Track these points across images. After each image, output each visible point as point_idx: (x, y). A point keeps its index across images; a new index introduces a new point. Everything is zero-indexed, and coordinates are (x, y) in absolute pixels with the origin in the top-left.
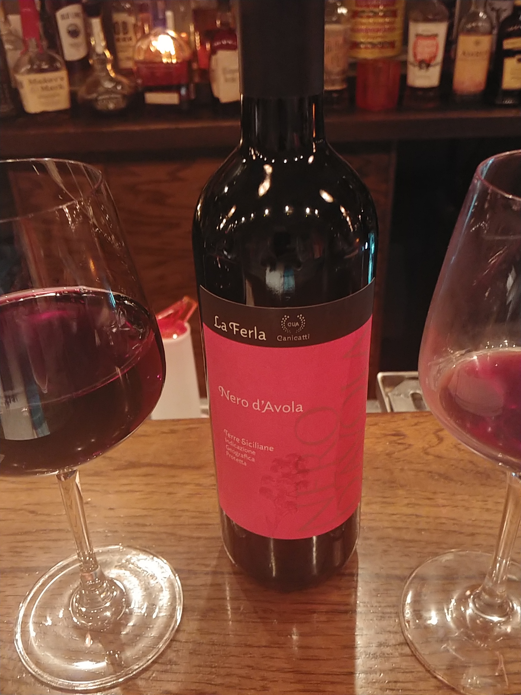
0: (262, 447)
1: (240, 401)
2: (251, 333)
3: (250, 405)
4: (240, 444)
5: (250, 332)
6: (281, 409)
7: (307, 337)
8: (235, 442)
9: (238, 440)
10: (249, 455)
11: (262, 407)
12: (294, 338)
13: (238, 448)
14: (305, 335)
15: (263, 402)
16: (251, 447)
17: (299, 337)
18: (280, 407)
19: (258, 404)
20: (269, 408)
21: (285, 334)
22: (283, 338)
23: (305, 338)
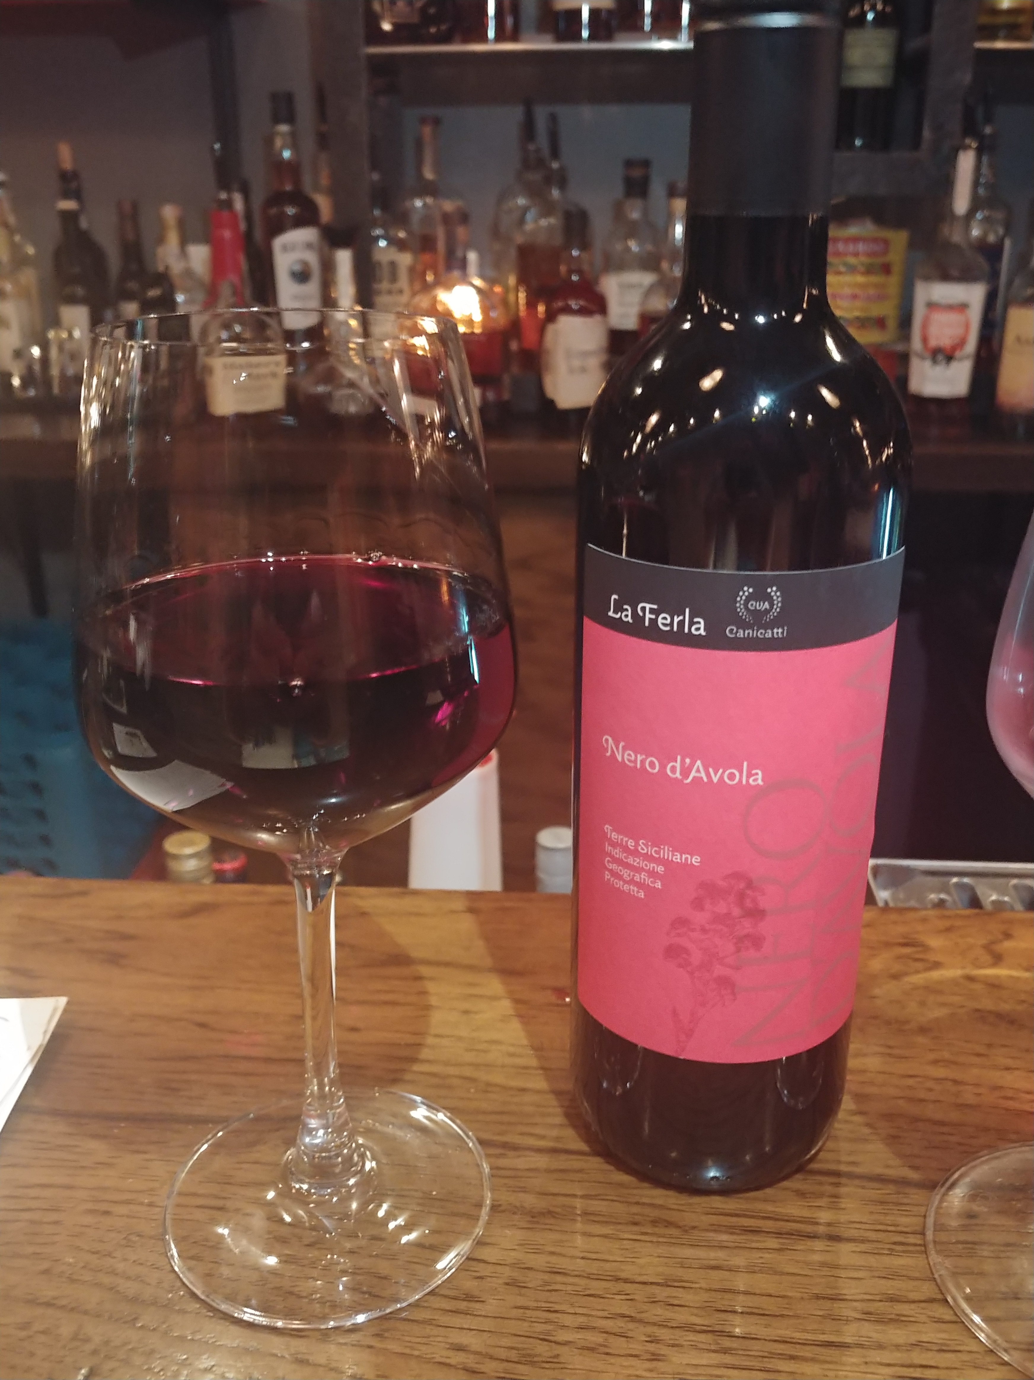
0: (679, 856)
1: (643, 762)
2: (679, 623)
3: (663, 767)
4: (635, 853)
5: (676, 620)
6: (721, 778)
7: (783, 633)
8: (626, 849)
9: (631, 843)
10: (652, 874)
11: (686, 772)
12: (757, 632)
13: (630, 860)
14: (778, 628)
15: (688, 761)
16: (657, 856)
17: (768, 631)
18: (721, 771)
19: (678, 765)
20: (698, 775)
21: (743, 625)
22: (737, 632)
23: (778, 633)
